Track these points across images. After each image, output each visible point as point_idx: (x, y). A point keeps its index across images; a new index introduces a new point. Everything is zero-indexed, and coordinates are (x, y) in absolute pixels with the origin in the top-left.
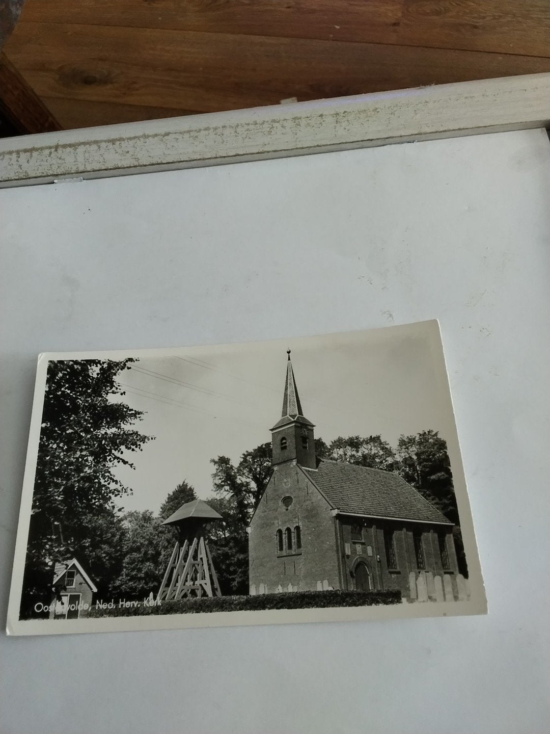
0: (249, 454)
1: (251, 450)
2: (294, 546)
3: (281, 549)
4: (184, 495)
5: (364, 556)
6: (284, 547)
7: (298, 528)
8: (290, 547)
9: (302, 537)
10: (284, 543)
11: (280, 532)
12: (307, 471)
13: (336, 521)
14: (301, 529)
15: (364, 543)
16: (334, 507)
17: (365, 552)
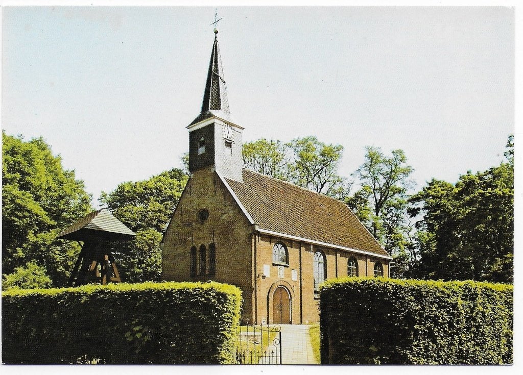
5: (287, 280)
7: (213, 246)
9: (216, 256)
11: (193, 249)
12: (227, 180)
13: (253, 240)
14: (216, 246)
15: (288, 267)
16: (252, 222)
17: (289, 276)
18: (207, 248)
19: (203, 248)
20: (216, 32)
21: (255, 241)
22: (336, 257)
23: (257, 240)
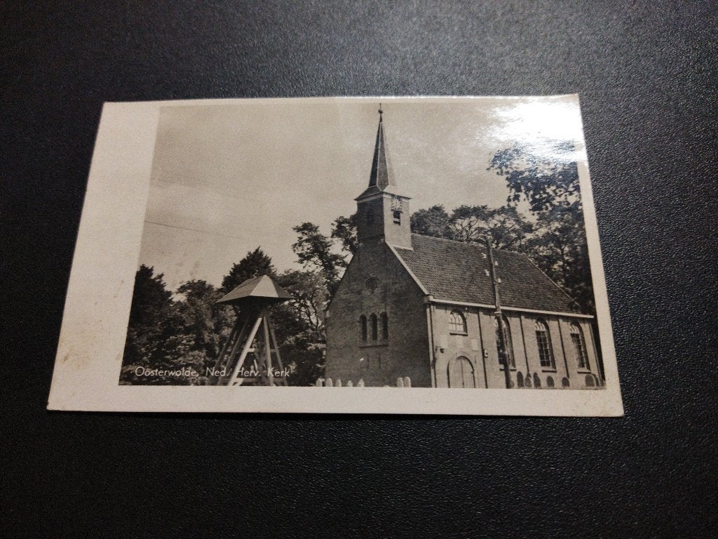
0: (345, 221)
1: (347, 216)
2: (380, 336)
3: (365, 338)
4: (255, 265)
5: (467, 350)
6: (368, 336)
7: (384, 316)
8: (375, 337)
9: (389, 325)
10: (368, 331)
11: (363, 318)
12: (398, 250)
13: (428, 310)
14: (388, 315)
15: (467, 335)
16: (426, 293)
17: (468, 346)
18: (379, 317)
19: (374, 316)
20: (381, 112)
21: (431, 311)
22: (521, 321)
23: (432, 310)
